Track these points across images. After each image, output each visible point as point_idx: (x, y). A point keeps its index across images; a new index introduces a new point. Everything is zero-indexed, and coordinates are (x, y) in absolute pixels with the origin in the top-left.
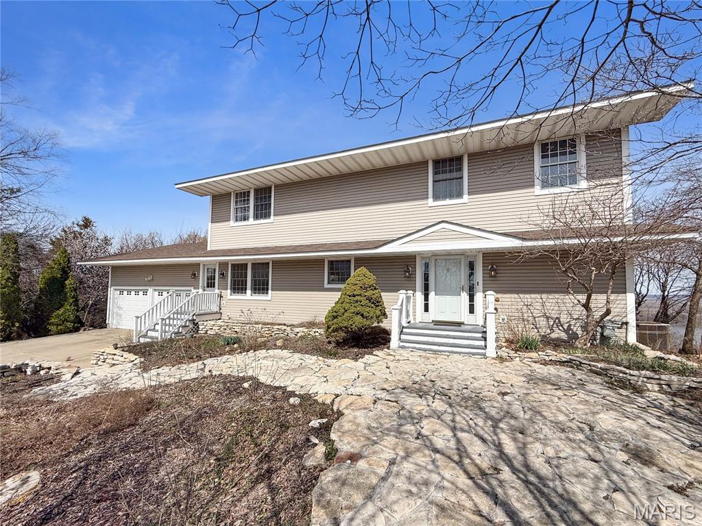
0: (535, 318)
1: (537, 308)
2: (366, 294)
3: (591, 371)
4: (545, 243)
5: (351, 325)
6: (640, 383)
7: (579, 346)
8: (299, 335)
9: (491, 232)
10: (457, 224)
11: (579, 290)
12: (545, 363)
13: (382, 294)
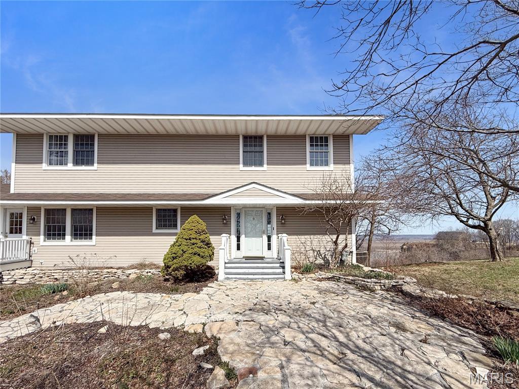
0: (307, 251)
1: (308, 244)
2: (200, 237)
3: (346, 282)
4: (317, 202)
5: (191, 264)
6: (372, 286)
7: (332, 268)
8: (131, 277)
9: (285, 193)
10: (263, 185)
11: (334, 232)
12: (320, 280)
13: (210, 237)
